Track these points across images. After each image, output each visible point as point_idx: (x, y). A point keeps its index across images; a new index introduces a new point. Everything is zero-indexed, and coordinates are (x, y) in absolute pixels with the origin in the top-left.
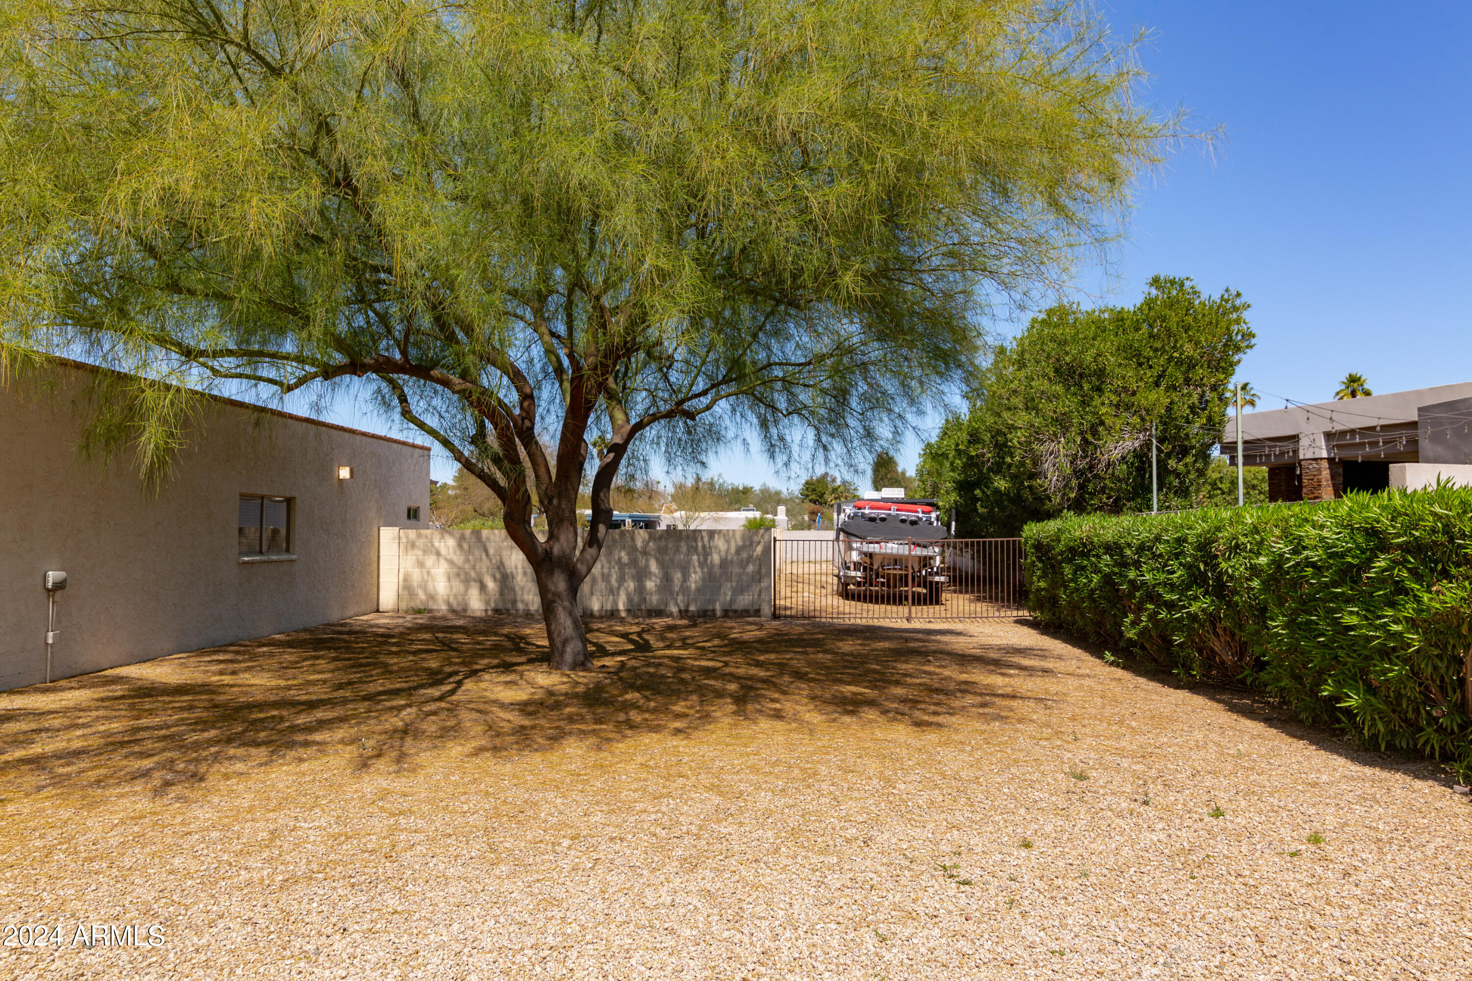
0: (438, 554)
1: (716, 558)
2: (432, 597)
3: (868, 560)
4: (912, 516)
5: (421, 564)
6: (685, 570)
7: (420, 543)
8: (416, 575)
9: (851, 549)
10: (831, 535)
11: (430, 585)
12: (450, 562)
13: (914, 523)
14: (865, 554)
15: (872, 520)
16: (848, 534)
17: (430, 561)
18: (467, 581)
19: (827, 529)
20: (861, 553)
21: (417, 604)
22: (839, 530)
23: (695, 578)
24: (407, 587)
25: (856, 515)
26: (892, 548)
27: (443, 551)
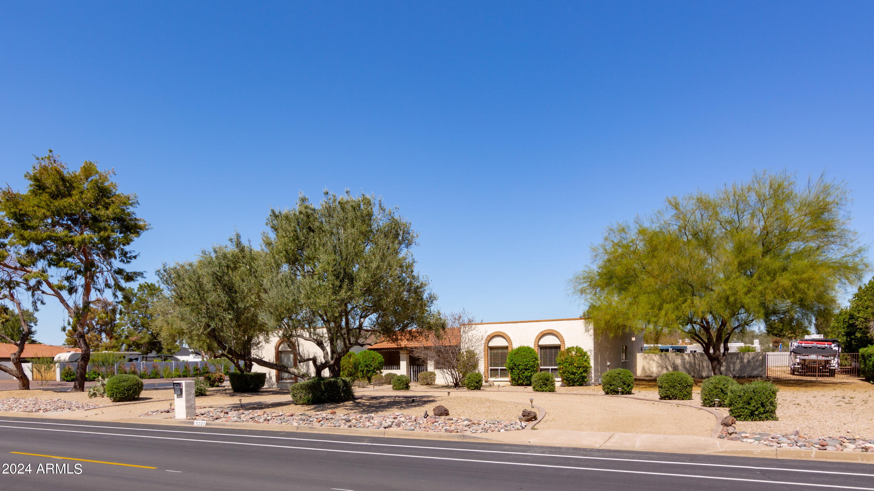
0: (654, 360)
1: (745, 361)
2: (652, 373)
3: (803, 362)
4: (823, 346)
5: (649, 363)
6: (734, 363)
7: (648, 357)
8: (647, 367)
9: (796, 358)
10: (789, 353)
11: (651, 369)
12: (657, 362)
13: (823, 349)
14: (803, 360)
15: (805, 348)
16: (795, 353)
17: (651, 362)
18: (662, 368)
19: (785, 351)
20: (800, 359)
21: (647, 374)
22: (791, 352)
23: (738, 367)
24: (644, 369)
25: (799, 346)
26: (813, 357)
27: (655, 360)
